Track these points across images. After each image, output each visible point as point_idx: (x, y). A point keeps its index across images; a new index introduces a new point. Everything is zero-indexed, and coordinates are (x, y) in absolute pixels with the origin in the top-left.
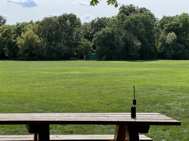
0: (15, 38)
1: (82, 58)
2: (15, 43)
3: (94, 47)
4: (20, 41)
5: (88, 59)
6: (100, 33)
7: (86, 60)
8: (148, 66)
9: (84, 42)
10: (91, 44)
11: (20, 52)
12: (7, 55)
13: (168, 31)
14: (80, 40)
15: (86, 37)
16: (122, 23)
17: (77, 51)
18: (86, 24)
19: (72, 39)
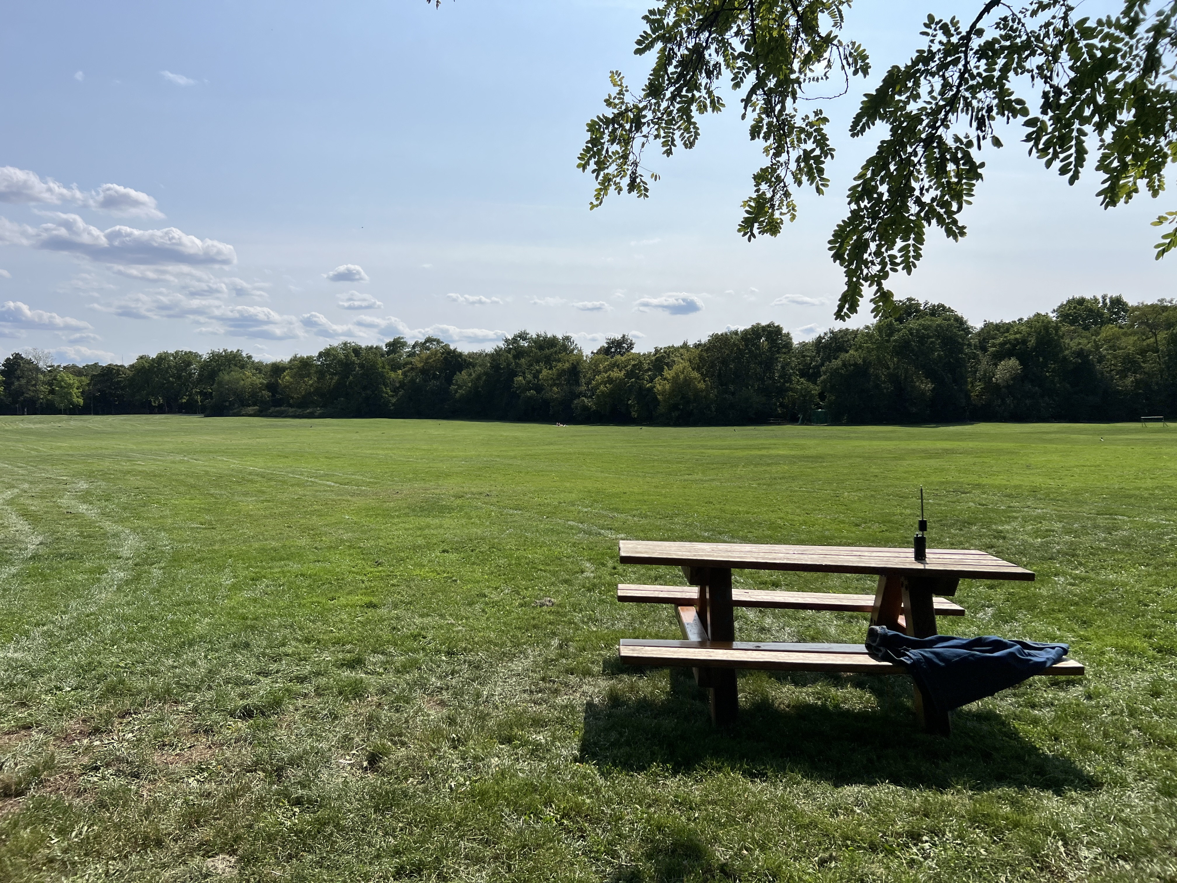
0: (651, 380)
1: (793, 420)
2: (651, 389)
3: (822, 396)
4: (661, 386)
5: (808, 421)
6: (836, 363)
7: (803, 423)
8: (950, 438)
9: (800, 383)
10: (815, 390)
11: (662, 409)
12: (635, 415)
13: (999, 357)
14: (791, 381)
15: (803, 374)
16: (888, 341)
17: (782, 405)
18: (803, 345)
19: (772, 378)
